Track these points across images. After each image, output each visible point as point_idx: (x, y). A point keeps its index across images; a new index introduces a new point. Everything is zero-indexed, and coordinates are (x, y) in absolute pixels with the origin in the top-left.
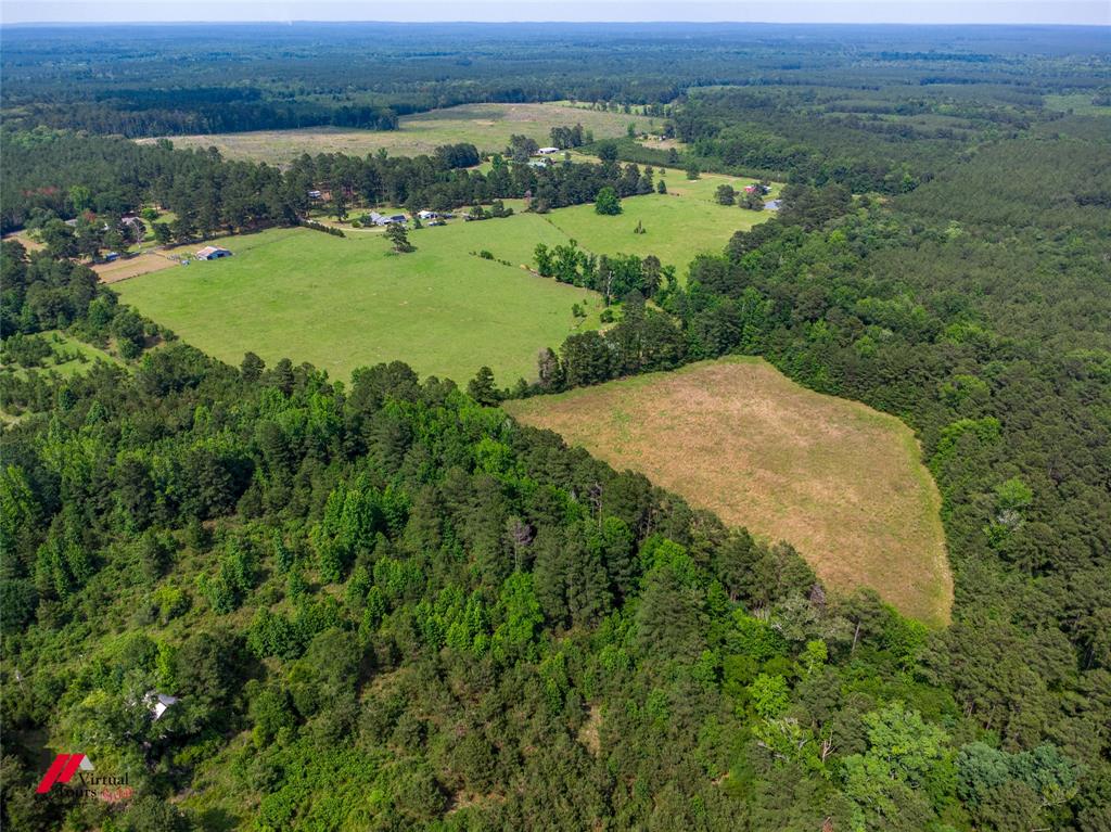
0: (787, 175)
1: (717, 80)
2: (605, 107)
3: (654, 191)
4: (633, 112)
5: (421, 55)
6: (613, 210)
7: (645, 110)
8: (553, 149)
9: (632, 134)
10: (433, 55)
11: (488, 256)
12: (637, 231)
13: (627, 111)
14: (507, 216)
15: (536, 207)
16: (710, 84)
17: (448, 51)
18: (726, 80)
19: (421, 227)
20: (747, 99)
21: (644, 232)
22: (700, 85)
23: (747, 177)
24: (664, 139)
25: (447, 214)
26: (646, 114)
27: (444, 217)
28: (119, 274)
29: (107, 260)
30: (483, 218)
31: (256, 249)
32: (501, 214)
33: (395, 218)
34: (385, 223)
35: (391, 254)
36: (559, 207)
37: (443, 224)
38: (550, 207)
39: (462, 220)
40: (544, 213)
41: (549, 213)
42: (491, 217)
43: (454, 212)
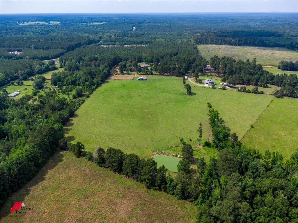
11: (210, 106)
14: (259, 94)
15: (278, 93)
19: (215, 88)
25: (234, 86)
27: (231, 87)
28: (119, 78)
29: (124, 74)
30: (245, 92)
31: (155, 81)
32: (256, 92)
33: (210, 83)
34: (206, 83)
35: (183, 94)
36: (292, 97)
37: (224, 89)
38: (287, 96)
39: (236, 90)
40: (278, 97)
41: (282, 98)
42: (250, 92)
43: (237, 86)
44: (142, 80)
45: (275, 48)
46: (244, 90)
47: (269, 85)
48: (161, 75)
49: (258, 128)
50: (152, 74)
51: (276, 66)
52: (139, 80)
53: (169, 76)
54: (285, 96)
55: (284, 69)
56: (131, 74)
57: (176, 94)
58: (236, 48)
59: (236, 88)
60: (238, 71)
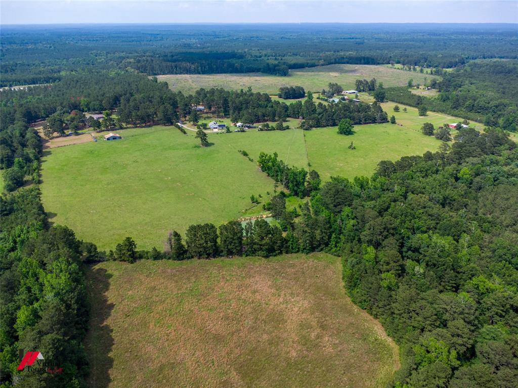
0: (484, 118)
1: (496, 55)
2: (410, 69)
3: (388, 122)
4: (425, 72)
5: (344, 39)
6: (347, 132)
7: (432, 71)
8: (355, 91)
9: (410, 85)
10: (351, 39)
11: (245, 154)
12: (350, 147)
13: (421, 71)
14: (284, 130)
15: (304, 126)
16: (492, 57)
17: (358, 37)
18: (503, 55)
19: (231, 132)
20: (500, 67)
21: (355, 148)
22: (484, 58)
23: (460, 117)
24: (429, 89)
25: (251, 125)
26: (432, 73)
27: (249, 127)
28: (66, 144)
29: (68, 136)
30: (269, 130)
31: (137, 137)
32: (281, 128)
33: (219, 126)
34: (214, 128)
35: (197, 147)
36: (319, 127)
37: (243, 131)
38: (314, 127)
39: (257, 130)
40: (307, 130)
41: (311, 130)
42: (274, 130)
43: (255, 125)
44: (114, 138)
45: (251, 74)
46: (267, 128)
47: (288, 119)
48: (137, 127)
49: (316, 165)
50: (121, 128)
51: (277, 95)
52: (108, 139)
53: (149, 126)
54: (311, 127)
55: (287, 98)
56: (83, 134)
57: (187, 149)
58: (205, 78)
59: (255, 127)
60: (244, 106)
